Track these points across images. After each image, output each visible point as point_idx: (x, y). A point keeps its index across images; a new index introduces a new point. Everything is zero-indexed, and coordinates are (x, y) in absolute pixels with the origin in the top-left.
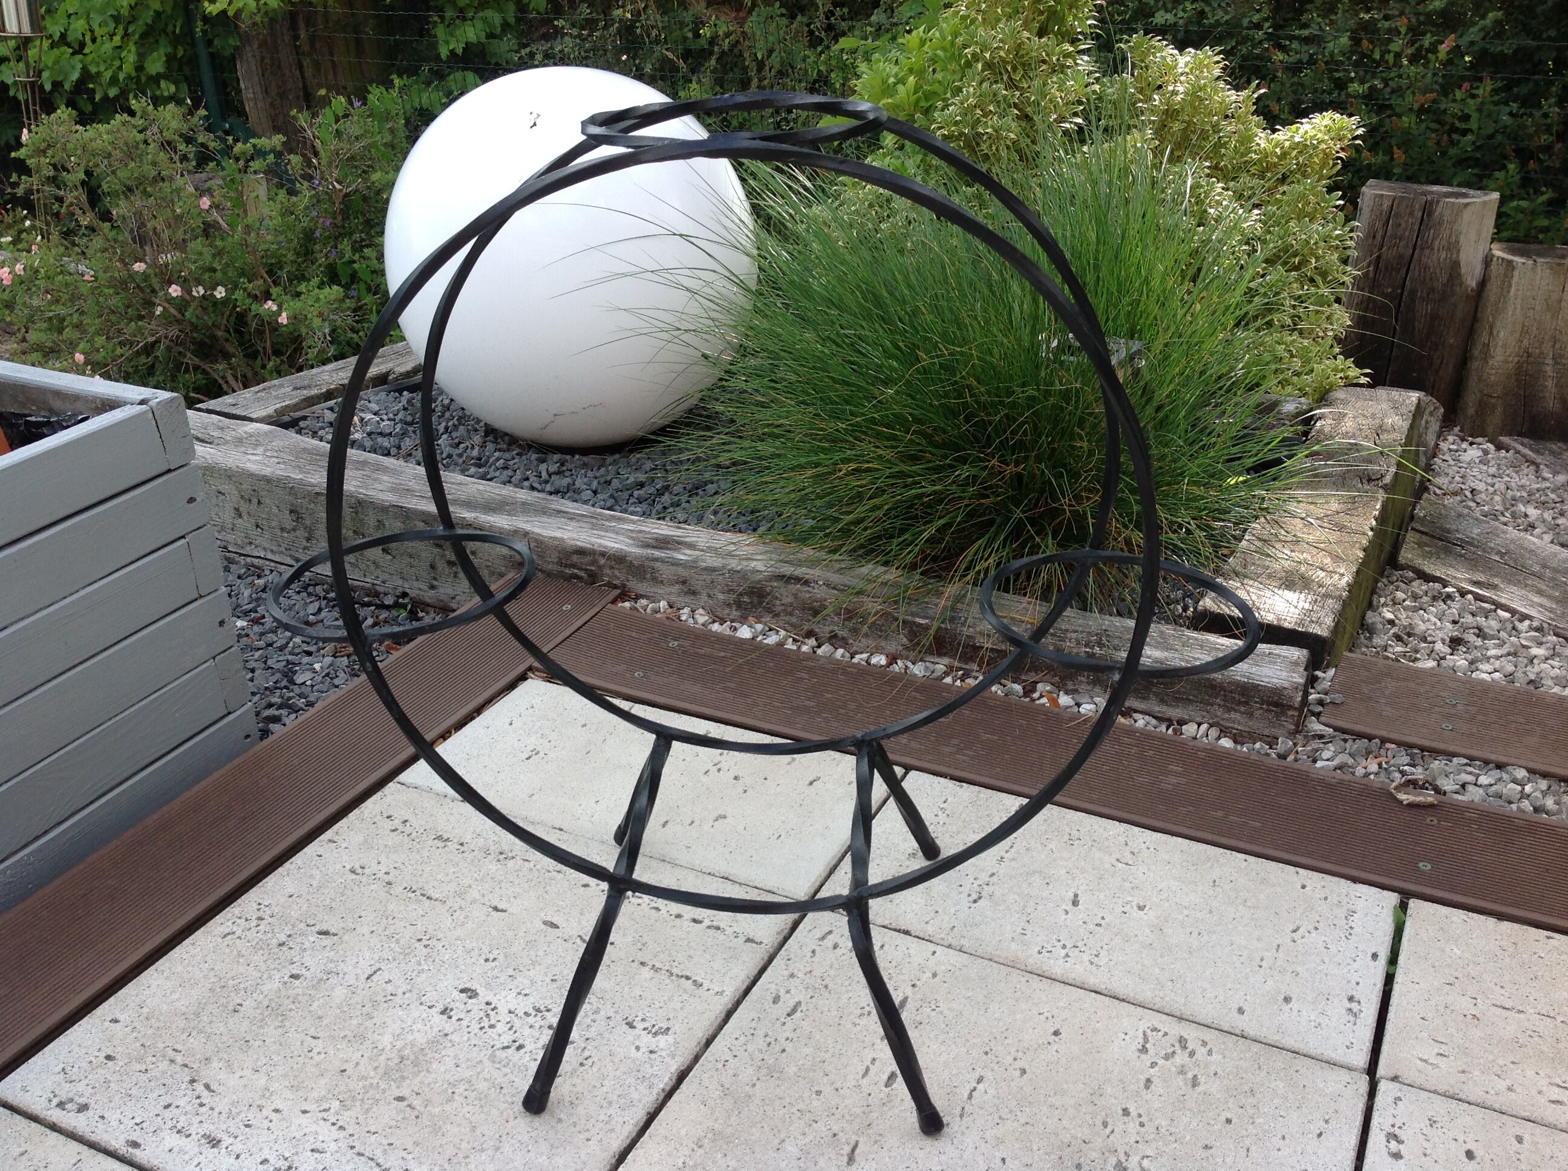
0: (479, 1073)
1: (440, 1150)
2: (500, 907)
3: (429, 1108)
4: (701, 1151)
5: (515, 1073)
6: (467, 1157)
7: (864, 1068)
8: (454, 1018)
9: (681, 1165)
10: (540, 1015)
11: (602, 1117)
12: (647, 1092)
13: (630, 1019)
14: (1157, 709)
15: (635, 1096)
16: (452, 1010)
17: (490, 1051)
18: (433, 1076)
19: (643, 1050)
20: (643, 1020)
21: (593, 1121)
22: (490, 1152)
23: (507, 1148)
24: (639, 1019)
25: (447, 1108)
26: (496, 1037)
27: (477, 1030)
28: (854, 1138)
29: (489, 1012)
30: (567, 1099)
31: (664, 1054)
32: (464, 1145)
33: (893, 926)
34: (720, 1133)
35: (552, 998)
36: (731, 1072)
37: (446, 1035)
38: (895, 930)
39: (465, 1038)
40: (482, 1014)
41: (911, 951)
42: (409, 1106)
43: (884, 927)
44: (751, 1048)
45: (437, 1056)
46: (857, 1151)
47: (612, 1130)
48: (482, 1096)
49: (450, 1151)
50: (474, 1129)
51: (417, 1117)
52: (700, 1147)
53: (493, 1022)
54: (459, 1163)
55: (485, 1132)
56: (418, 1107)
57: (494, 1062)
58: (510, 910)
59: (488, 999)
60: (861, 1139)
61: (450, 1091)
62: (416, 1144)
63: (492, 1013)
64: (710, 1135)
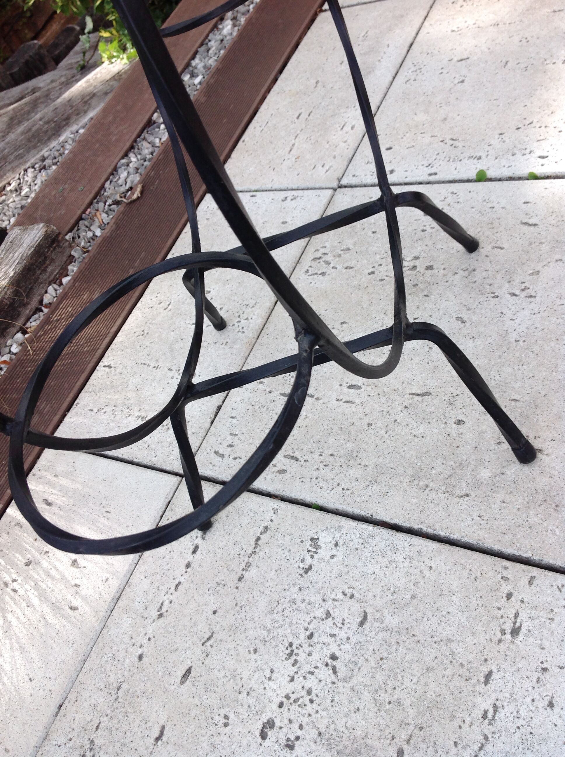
0: (365, 685)
1: (457, 692)
2: (157, 734)
3: (410, 721)
4: (432, 485)
5: (363, 652)
6: (462, 665)
7: (345, 404)
8: (299, 733)
9: (446, 495)
10: (296, 651)
11: (407, 563)
12: (378, 538)
13: (302, 572)
15: (382, 545)
16: (288, 740)
17: (340, 684)
18: (370, 730)
19: (334, 552)
20: (303, 561)
21: (411, 570)
22: (454, 646)
23: (447, 633)
24: (301, 565)
25: (407, 703)
26: (323, 683)
27: (315, 705)
28: (407, 396)
29: (291, 700)
30: (390, 597)
31: (338, 535)
32: (449, 672)
33: (213, 416)
34: (412, 476)
35: (276, 646)
36: (354, 484)
37: (320, 734)
38: (216, 416)
39: (324, 713)
40: (294, 707)
41: (238, 400)
42: (408, 742)
43: (212, 423)
44: (329, 476)
45: (347, 734)
46: (419, 392)
47: (419, 553)
48: (392, 674)
49: (458, 683)
50: (429, 669)
51: (421, 729)
52: (427, 486)
53: (304, 693)
54: (468, 670)
55: (432, 657)
56: (409, 733)
57: (352, 676)
58: (162, 723)
59: (275, 706)
60: (408, 392)
61: (388, 706)
62: (453, 718)
63: (293, 697)
64: (416, 482)
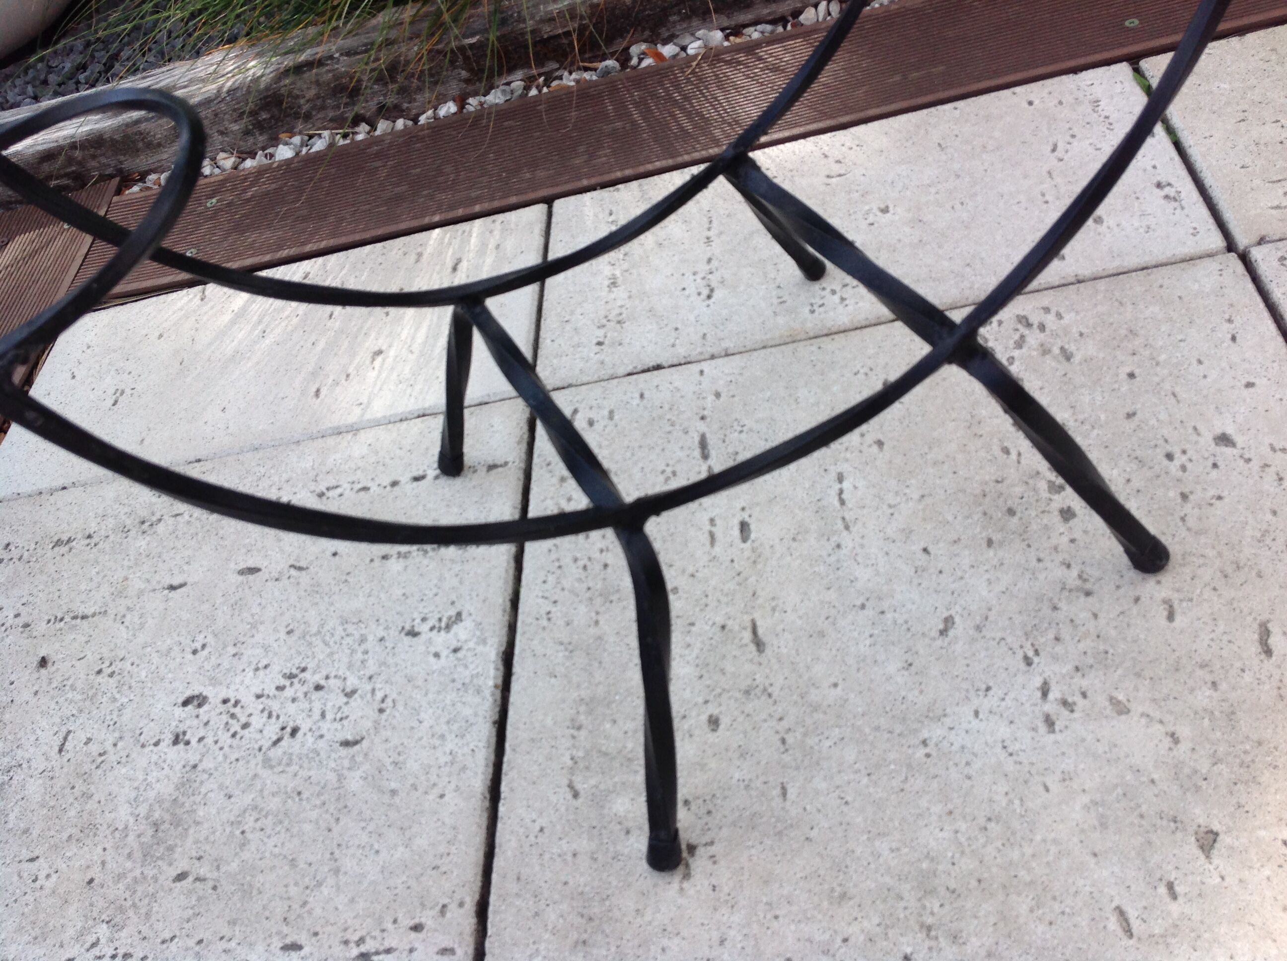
0: (261, 791)
1: (267, 913)
2: (175, 583)
3: (223, 869)
4: (583, 733)
5: (305, 765)
6: (305, 903)
7: (707, 535)
8: (194, 741)
9: (570, 763)
10: (296, 681)
11: (443, 759)
12: (477, 700)
13: (408, 627)
14: (766, 11)
15: (468, 712)
16: (184, 733)
17: (260, 757)
18: (206, 826)
19: (444, 653)
20: (424, 620)
21: (434, 771)
22: (331, 881)
23: (348, 863)
24: (418, 621)
25: (246, 855)
26: (259, 736)
27: (229, 741)
28: (747, 619)
29: (232, 710)
30: (387, 761)
31: (471, 645)
32: (293, 891)
33: (640, 368)
34: (592, 699)
35: (299, 653)
36: (561, 623)
37: (195, 767)
38: (644, 371)
39: (220, 758)
40: (225, 718)
41: (676, 384)
42: (198, 879)
43: (629, 374)
44: (566, 583)
45: (198, 799)
46: (760, 631)
47: (464, 768)
48: (281, 817)
49: (279, 908)
50: (293, 863)
51: (215, 888)
52: (579, 728)
53: (243, 720)
54: (299, 916)
55: (311, 858)
56: (208, 875)
57: (272, 767)
58: (190, 580)
59: (223, 695)
60: (757, 615)
61: (238, 832)
62: (232, 923)
63: (237, 710)
64: (582, 709)
